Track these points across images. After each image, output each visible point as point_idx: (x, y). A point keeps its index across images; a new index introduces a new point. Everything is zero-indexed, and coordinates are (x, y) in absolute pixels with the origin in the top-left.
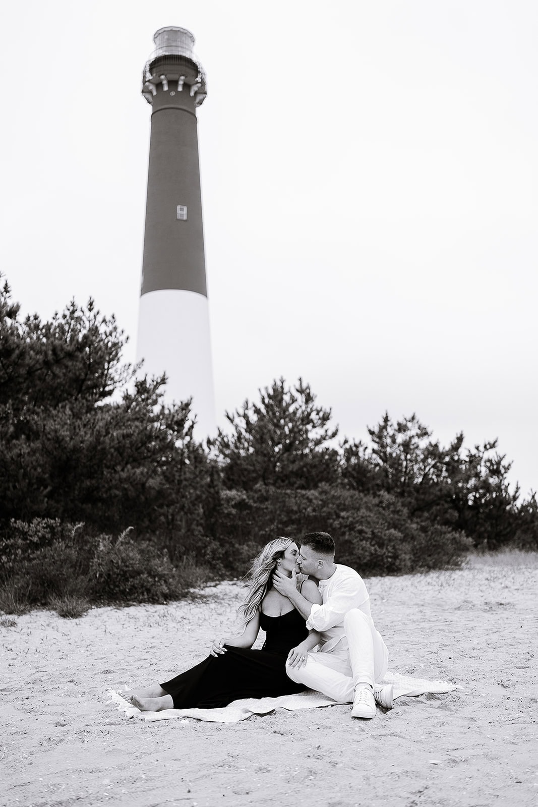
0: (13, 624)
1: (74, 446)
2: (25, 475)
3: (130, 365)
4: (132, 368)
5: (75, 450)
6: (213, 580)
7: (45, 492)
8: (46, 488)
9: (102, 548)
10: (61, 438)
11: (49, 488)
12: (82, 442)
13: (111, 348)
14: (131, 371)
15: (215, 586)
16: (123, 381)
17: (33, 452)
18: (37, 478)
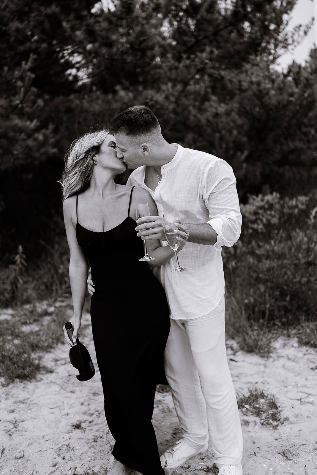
2: (221, 139)
3: (300, 26)
4: (303, 29)
7: (243, 157)
8: (242, 152)
10: (265, 92)
11: (246, 153)
13: (285, 7)
14: (302, 33)
16: (295, 43)
17: (228, 114)
18: (234, 142)
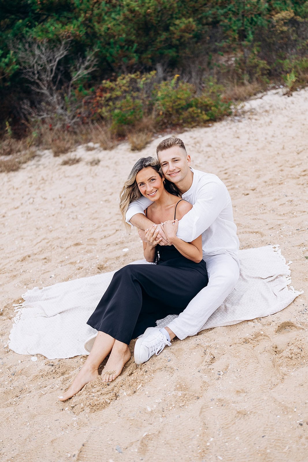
0: (96, 162)
1: (145, 12)
5: (147, 14)
6: (261, 92)
9: (159, 94)
12: (149, 8)
15: (261, 98)
